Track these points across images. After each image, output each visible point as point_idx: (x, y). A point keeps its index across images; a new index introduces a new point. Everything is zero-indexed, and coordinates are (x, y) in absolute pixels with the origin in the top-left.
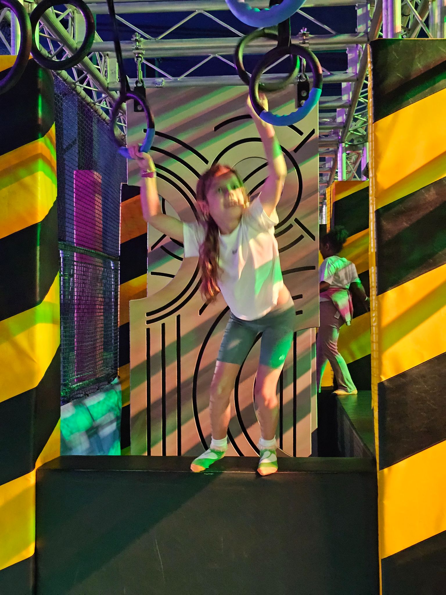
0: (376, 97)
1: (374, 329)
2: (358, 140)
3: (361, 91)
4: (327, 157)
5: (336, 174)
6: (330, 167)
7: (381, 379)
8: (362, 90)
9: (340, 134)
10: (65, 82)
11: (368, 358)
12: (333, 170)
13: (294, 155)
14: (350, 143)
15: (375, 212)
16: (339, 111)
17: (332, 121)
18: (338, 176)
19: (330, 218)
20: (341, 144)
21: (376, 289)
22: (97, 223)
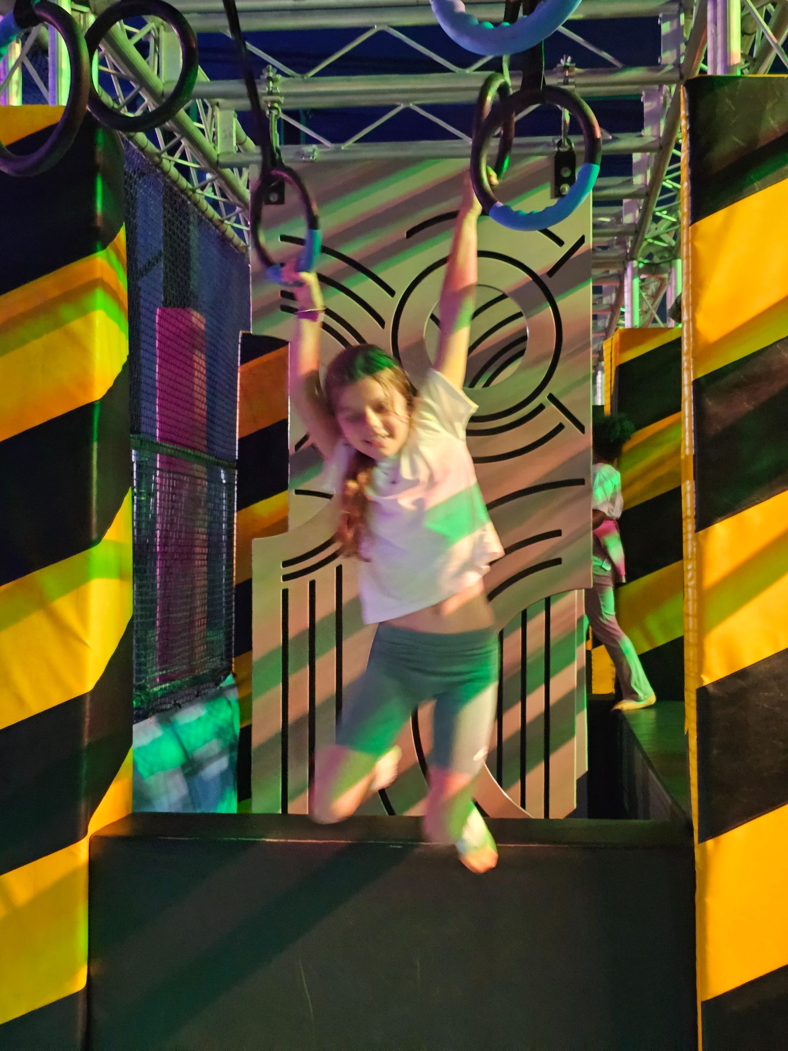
0: (694, 179)
1: (690, 593)
2: (660, 255)
3: (668, 168)
4: (605, 286)
5: (621, 316)
6: (610, 303)
7: (701, 681)
8: (670, 165)
9: (629, 244)
10: (143, 153)
11: (678, 644)
12: (615, 309)
13: (547, 281)
14: (646, 261)
15: (691, 383)
16: (626, 204)
17: (615, 220)
18: (624, 320)
19: (609, 395)
20: (630, 263)
21: (694, 521)
22: (197, 401)
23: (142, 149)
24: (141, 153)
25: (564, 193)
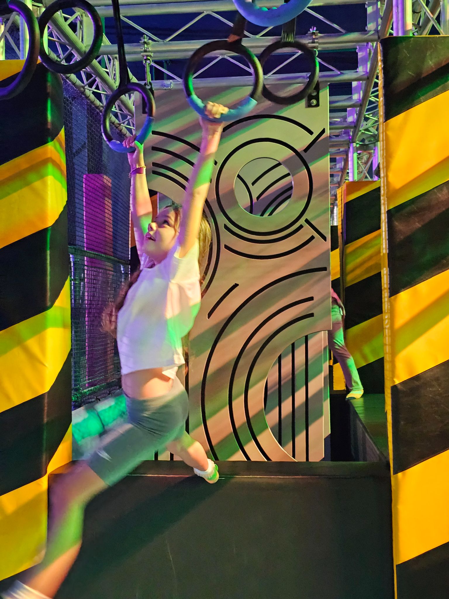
0: (386, 96)
1: (387, 332)
2: (369, 139)
3: (372, 90)
4: (337, 158)
5: (347, 175)
6: (341, 167)
7: (394, 382)
9: (351, 134)
10: (74, 86)
11: (381, 361)
12: (344, 170)
13: (303, 155)
14: (361, 143)
15: (386, 212)
16: (349, 110)
17: (343, 120)
18: (349, 177)
19: (341, 219)
20: (351, 144)
21: (389, 290)
22: (107, 227)
23: (74, 84)
25: (313, 105)
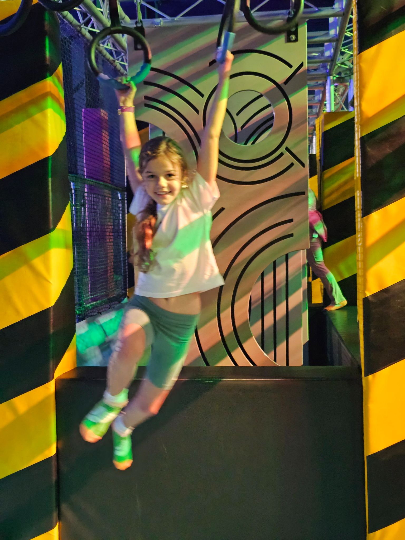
0: (360, 30)
1: (359, 249)
2: (345, 73)
3: (347, 26)
4: (316, 90)
5: (325, 106)
6: (319, 99)
7: (365, 294)
8: (348, 24)
9: (328, 67)
10: (71, 25)
11: (354, 277)
12: (322, 102)
13: (284, 87)
14: (337, 76)
15: (360, 139)
16: (326, 45)
17: (321, 55)
18: (326, 108)
19: (319, 148)
20: (329, 77)
21: (361, 211)
22: (104, 157)
23: (71, 23)
24: (70, 25)
25: (292, 40)
